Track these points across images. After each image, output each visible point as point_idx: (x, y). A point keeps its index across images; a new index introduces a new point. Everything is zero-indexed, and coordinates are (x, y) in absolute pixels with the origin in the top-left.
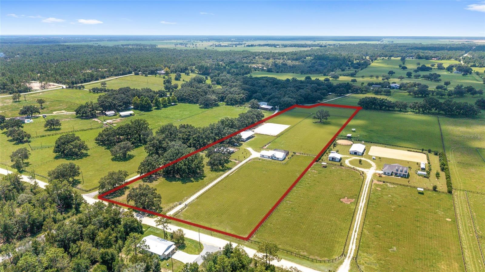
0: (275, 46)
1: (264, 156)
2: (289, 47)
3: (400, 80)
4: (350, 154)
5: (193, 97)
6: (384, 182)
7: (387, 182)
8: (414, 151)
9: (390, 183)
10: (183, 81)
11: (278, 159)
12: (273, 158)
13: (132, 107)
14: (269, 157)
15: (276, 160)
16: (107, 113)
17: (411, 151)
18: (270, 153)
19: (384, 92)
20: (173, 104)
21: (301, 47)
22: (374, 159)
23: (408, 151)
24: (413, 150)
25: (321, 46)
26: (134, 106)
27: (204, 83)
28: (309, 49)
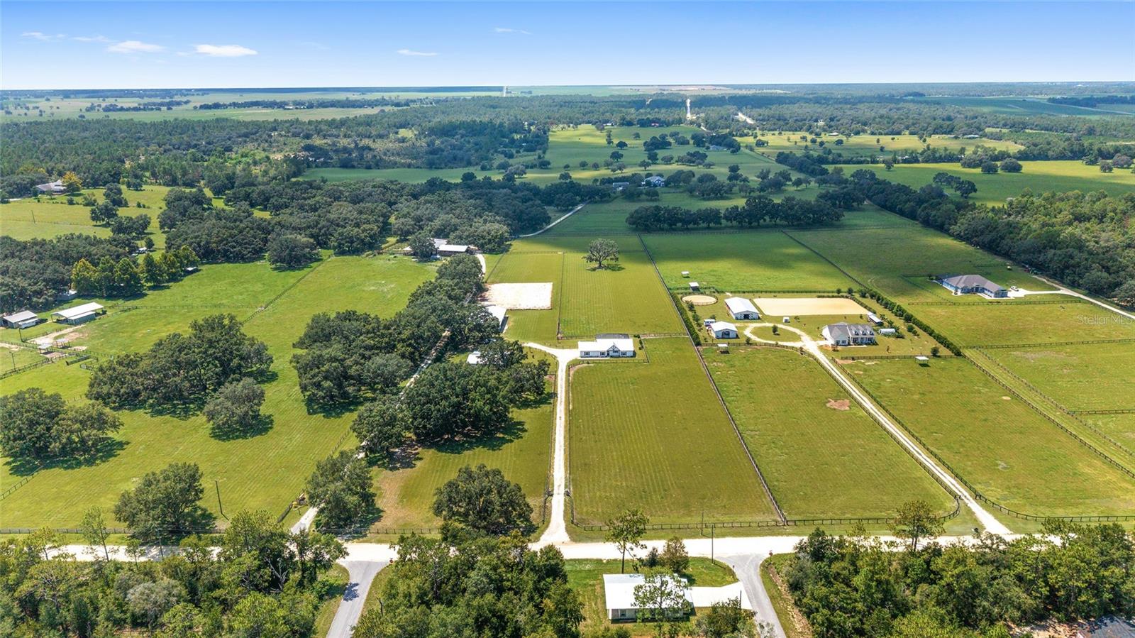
0: (282, 105)
1: (591, 354)
2: (317, 107)
3: (643, 168)
4: (737, 319)
5: (237, 242)
6: (853, 359)
7: (858, 358)
8: (829, 297)
9: (864, 358)
10: (139, 206)
11: (624, 353)
12: (614, 354)
13: (72, 292)
14: (603, 353)
15: (619, 357)
16: (14, 318)
17: (823, 297)
18: (603, 345)
19: (646, 194)
20: (190, 269)
21: (348, 107)
22: (786, 321)
23: (819, 297)
24: (826, 294)
25: (398, 105)
26: (76, 288)
27: (209, 209)
28: (375, 111)
